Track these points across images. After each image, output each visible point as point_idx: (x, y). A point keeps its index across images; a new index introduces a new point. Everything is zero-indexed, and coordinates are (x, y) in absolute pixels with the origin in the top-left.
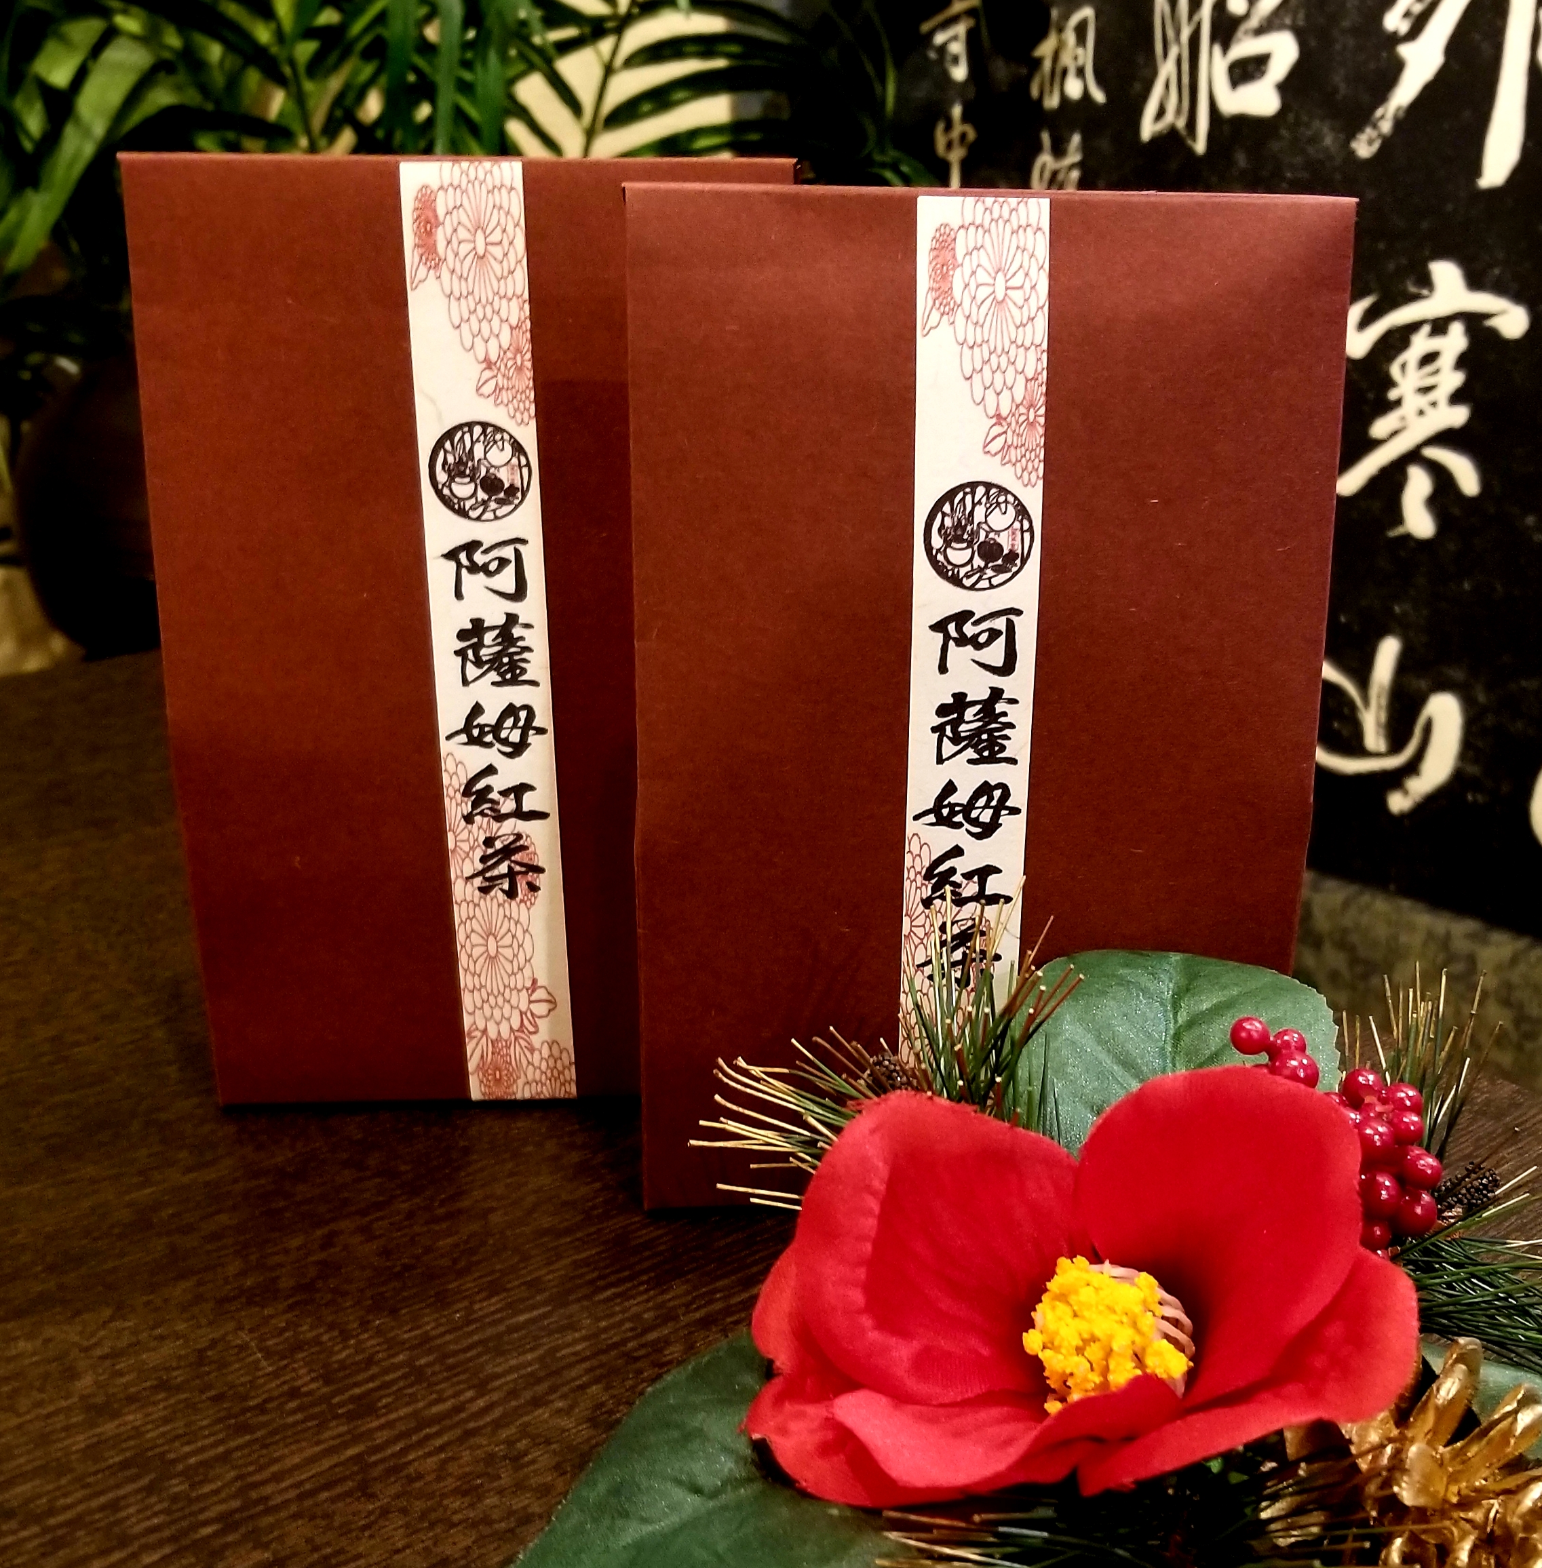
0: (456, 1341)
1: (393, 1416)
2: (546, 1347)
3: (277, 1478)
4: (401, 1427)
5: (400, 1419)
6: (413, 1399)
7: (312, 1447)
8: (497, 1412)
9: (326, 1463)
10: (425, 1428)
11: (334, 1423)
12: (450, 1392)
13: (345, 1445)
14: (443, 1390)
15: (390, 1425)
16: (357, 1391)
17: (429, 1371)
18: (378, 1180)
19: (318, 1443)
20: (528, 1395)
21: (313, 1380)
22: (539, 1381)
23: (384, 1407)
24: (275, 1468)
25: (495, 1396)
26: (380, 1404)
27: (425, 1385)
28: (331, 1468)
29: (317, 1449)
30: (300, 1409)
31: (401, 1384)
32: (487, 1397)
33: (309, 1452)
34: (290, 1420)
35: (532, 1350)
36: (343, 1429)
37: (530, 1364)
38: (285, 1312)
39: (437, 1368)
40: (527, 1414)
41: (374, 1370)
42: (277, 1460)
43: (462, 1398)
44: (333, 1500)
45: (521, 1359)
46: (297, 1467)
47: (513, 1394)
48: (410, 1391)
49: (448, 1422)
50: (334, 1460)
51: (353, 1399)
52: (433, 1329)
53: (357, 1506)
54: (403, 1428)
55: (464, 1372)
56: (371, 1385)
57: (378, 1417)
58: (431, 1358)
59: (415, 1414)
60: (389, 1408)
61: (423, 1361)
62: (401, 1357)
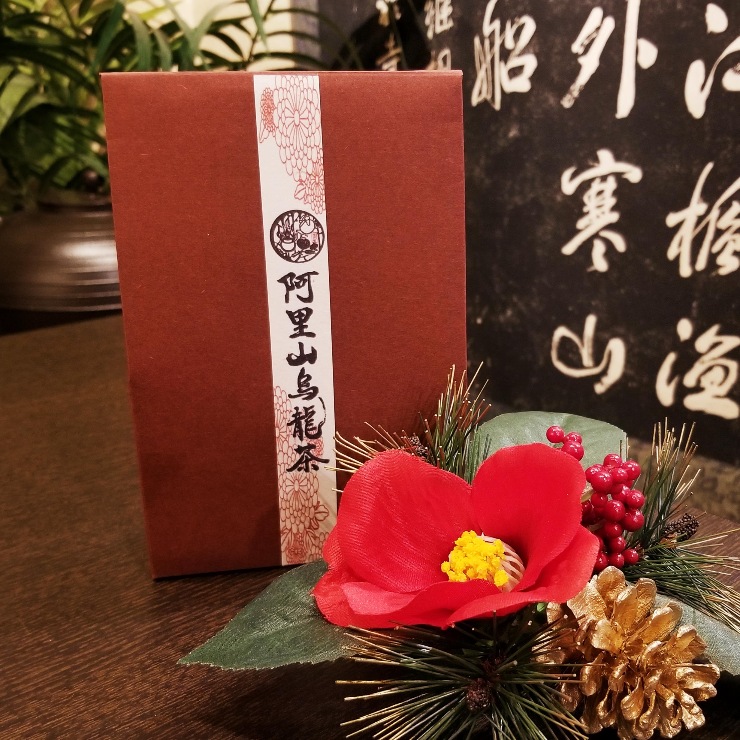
0: (121, 618)
1: (86, 653)
2: (164, 619)
3: (26, 682)
4: (90, 657)
5: (90, 653)
6: (97, 644)
7: (44, 668)
8: (137, 649)
9: (51, 675)
10: (101, 657)
11: (56, 657)
12: (116, 640)
13: (61, 666)
14: (112, 640)
15: (84, 656)
16: (70, 642)
17: (107, 632)
18: (94, 549)
19: (47, 666)
20: (153, 641)
21: (49, 638)
22: (160, 634)
23: (82, 649)
24: (26, 678)
25: (137, 642)
26: (81, 647)
27: (103, 638)
28: (53, 676)
29: (47, 668)
30: (41, 651)
31: (92, 638)
32: (133, 642)
33: (43, 670)
34: (36, 656)
35: (158, 621)
36: (60, 659)
37: (156, 627)
38: (40, 609)
39: (110, 630)
40: (152, 649)
41: (80, 632)
42: (26, 674)
43: (121, 643)
44: (52, 691)
45: (153, 624)
46: (36, 677)
47: (146, 640)
48: (95, 641)
49: (113, 654)
50: (56, 672)
51: (68, 646)
52: (111, 613)
53: (63, 693)
54: (90, 658)
55: (123, 632)
56: (78, 639)
57: (79, 653)
58: (108, 626)
59: (97, 651)
60: (85, 649)
61: (104, 628)
62: (93, 626)
